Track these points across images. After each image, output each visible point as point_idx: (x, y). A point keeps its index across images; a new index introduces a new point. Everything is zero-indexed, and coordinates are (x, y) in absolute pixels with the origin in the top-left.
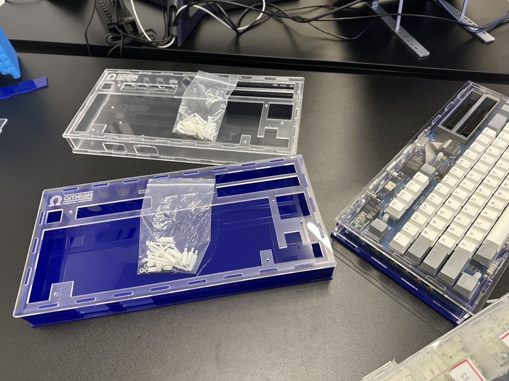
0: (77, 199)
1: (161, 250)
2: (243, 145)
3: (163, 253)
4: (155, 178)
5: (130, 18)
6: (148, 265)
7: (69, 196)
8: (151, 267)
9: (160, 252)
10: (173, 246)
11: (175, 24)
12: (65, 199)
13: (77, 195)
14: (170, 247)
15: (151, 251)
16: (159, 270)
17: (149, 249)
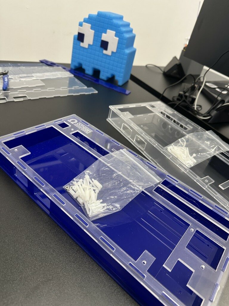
0: (82, 128)
1: (88, 186)
2: (203, 181)
3: (88, 189)
4: (129, 151)
5: (194, 97)
6: (73, 187)
7: (81, 124)
8: (73, 190)
9: (86, 186)
10: (97, 191)
11: (217, 110)
12: (77, 124)
13: (84, 127)
14: (94, 190)
15: (83, 182)
16: (75, 197)
17: (83, 180)
